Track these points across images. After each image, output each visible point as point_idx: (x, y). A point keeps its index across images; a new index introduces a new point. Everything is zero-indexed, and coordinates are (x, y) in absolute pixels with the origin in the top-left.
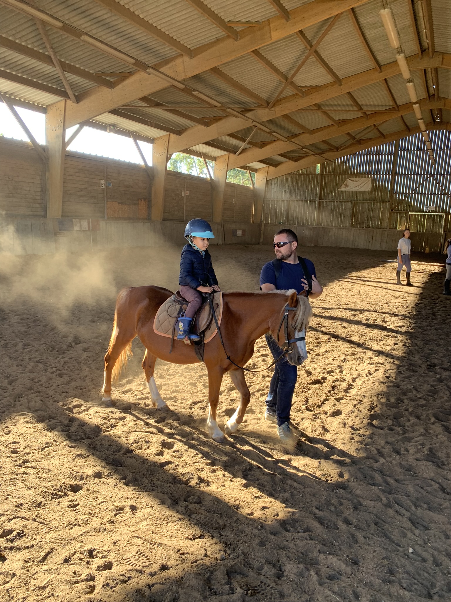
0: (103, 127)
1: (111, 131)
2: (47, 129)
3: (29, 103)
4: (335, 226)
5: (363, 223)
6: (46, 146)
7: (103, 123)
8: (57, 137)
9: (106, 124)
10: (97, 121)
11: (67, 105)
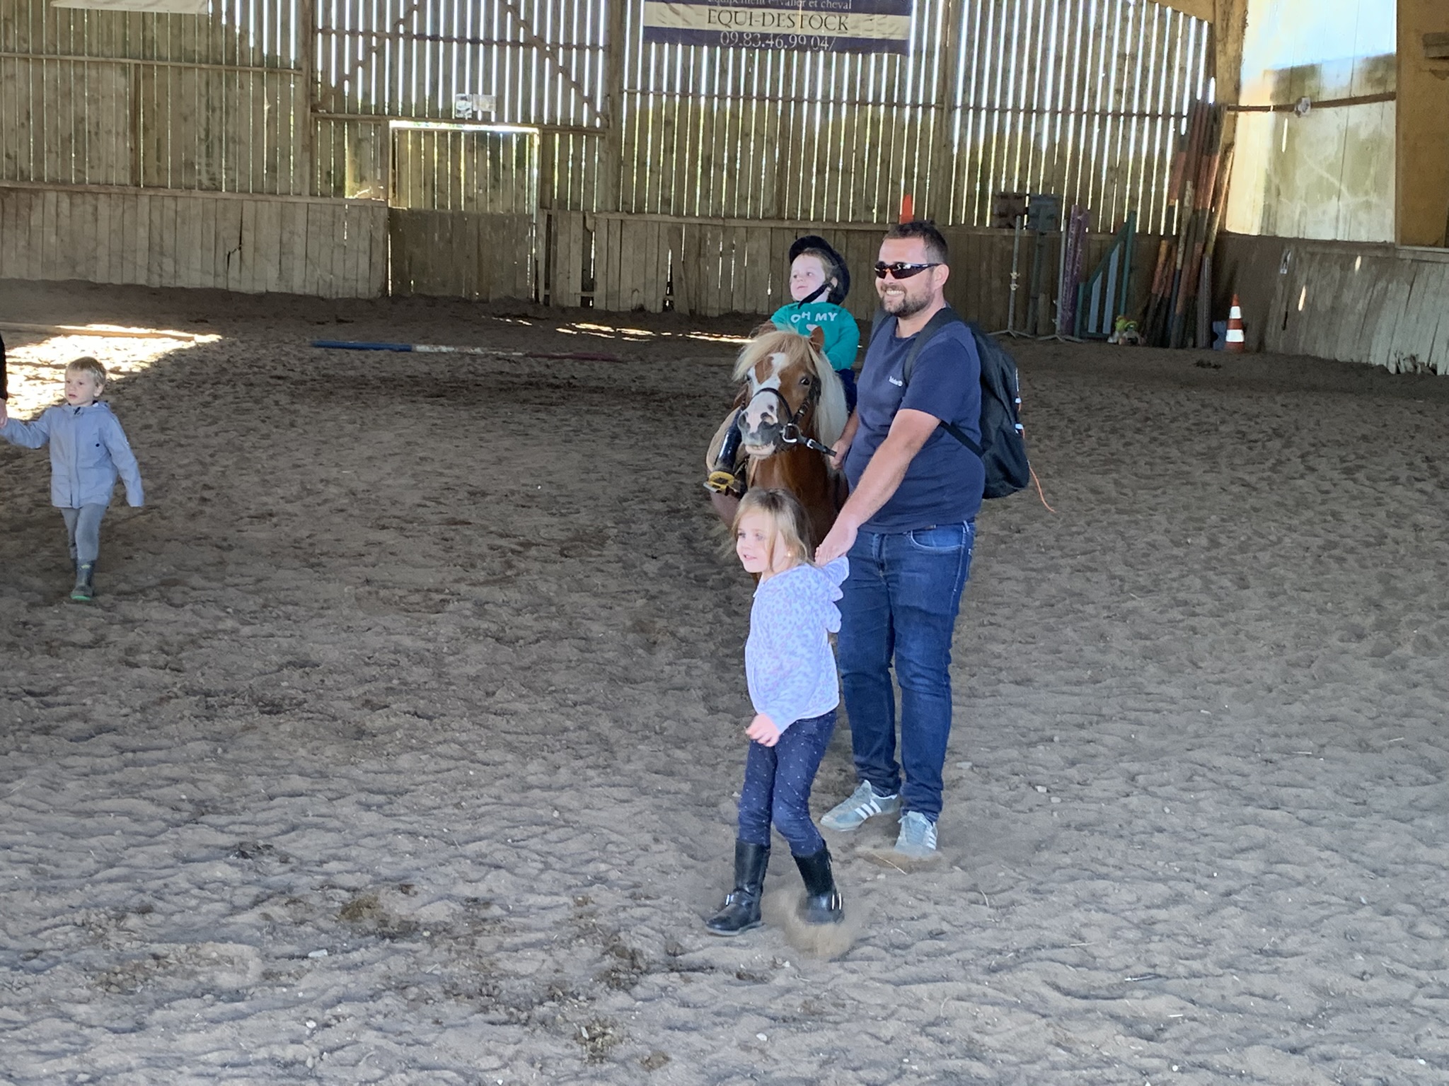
4: (54, 182)
5: (190, 165)
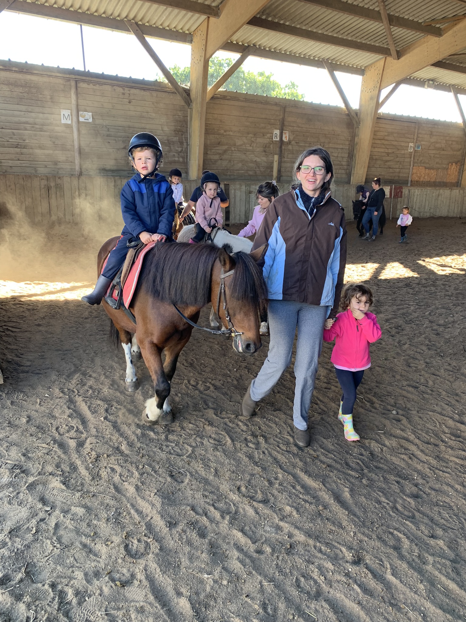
0: (420, 83)
1: (429, 86)
2: (362, 91)
3: (348, 66)
6: (359, 109)
7: (421, 79)
8: (371, 98)
9: (425, 79)
10: (415, 77)
11: (386, 63)
